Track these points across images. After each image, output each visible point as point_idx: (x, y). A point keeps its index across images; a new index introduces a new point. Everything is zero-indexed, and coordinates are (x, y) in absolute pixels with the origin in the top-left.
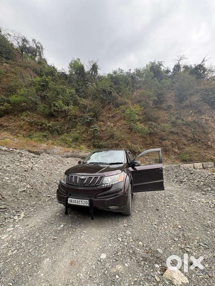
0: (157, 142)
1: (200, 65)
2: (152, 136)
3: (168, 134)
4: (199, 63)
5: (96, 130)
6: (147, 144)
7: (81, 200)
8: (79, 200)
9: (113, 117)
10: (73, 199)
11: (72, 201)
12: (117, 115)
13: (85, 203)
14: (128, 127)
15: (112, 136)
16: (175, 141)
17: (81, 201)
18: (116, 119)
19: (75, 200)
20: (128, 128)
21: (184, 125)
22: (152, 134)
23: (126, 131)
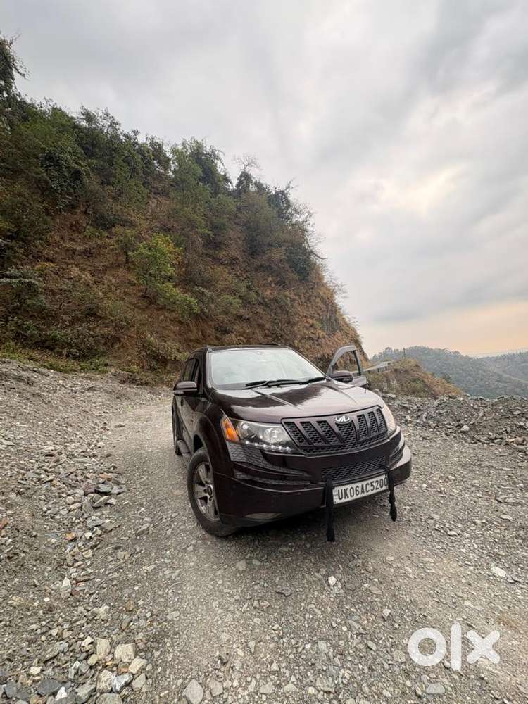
0: (211, 337)
1: (282, 192)
2: (201, 321)
3: (233, 320)
4: (282, 188)
5: (30, 284)
6: (191, 340)
7: (369, 482)
9: (88, 254)
10: (349, 487)
11: (346, 494)
12: (102, 251)
14: (140, 291)
15: (92, 314)
16: (245, 335)
18: (100, 263)
19: (354, 486)
20: (140, 294)
21: (260, 303)
22: (201, 318)
23: (134, 301)
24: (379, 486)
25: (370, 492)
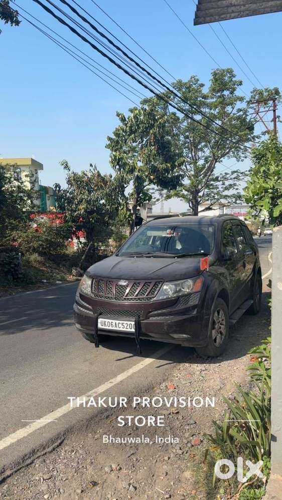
8: (117, 322)
10: (107, 320)
11: (105, 324)
13: (128, 326)
17: (122, 323)
19: (110, 321)
24: (128, 327)
25: (121, 329)
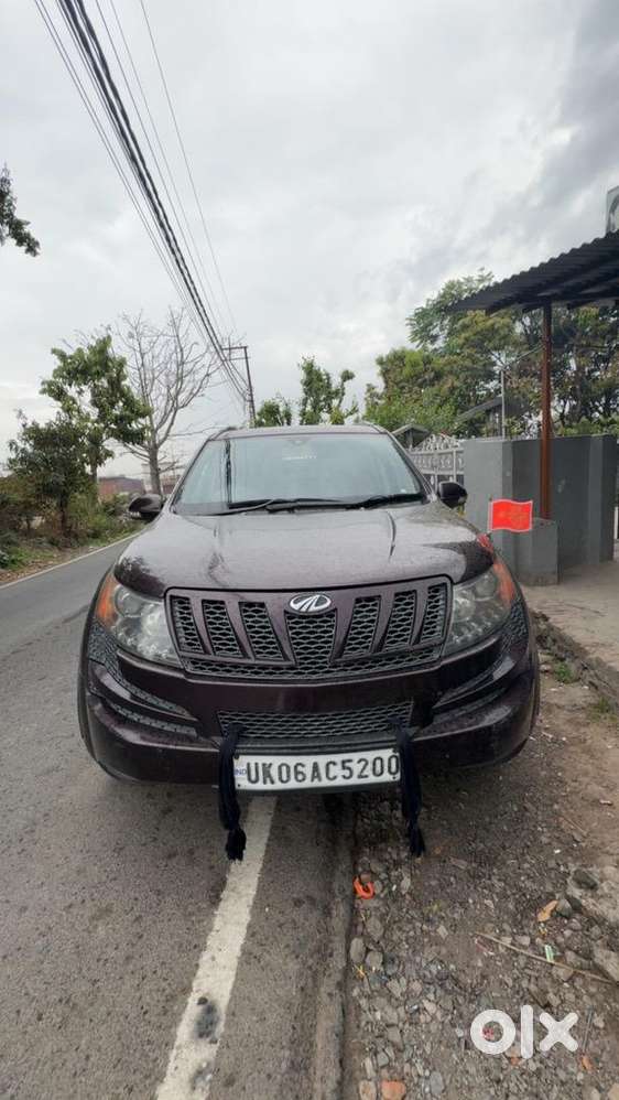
8: (322, 760)
10: (276, 761)
11: (268, 774)
13: (370, 766)
17: (343, 762)
19: (292, 761)
24: (368, 771)
25: (340, 782)
